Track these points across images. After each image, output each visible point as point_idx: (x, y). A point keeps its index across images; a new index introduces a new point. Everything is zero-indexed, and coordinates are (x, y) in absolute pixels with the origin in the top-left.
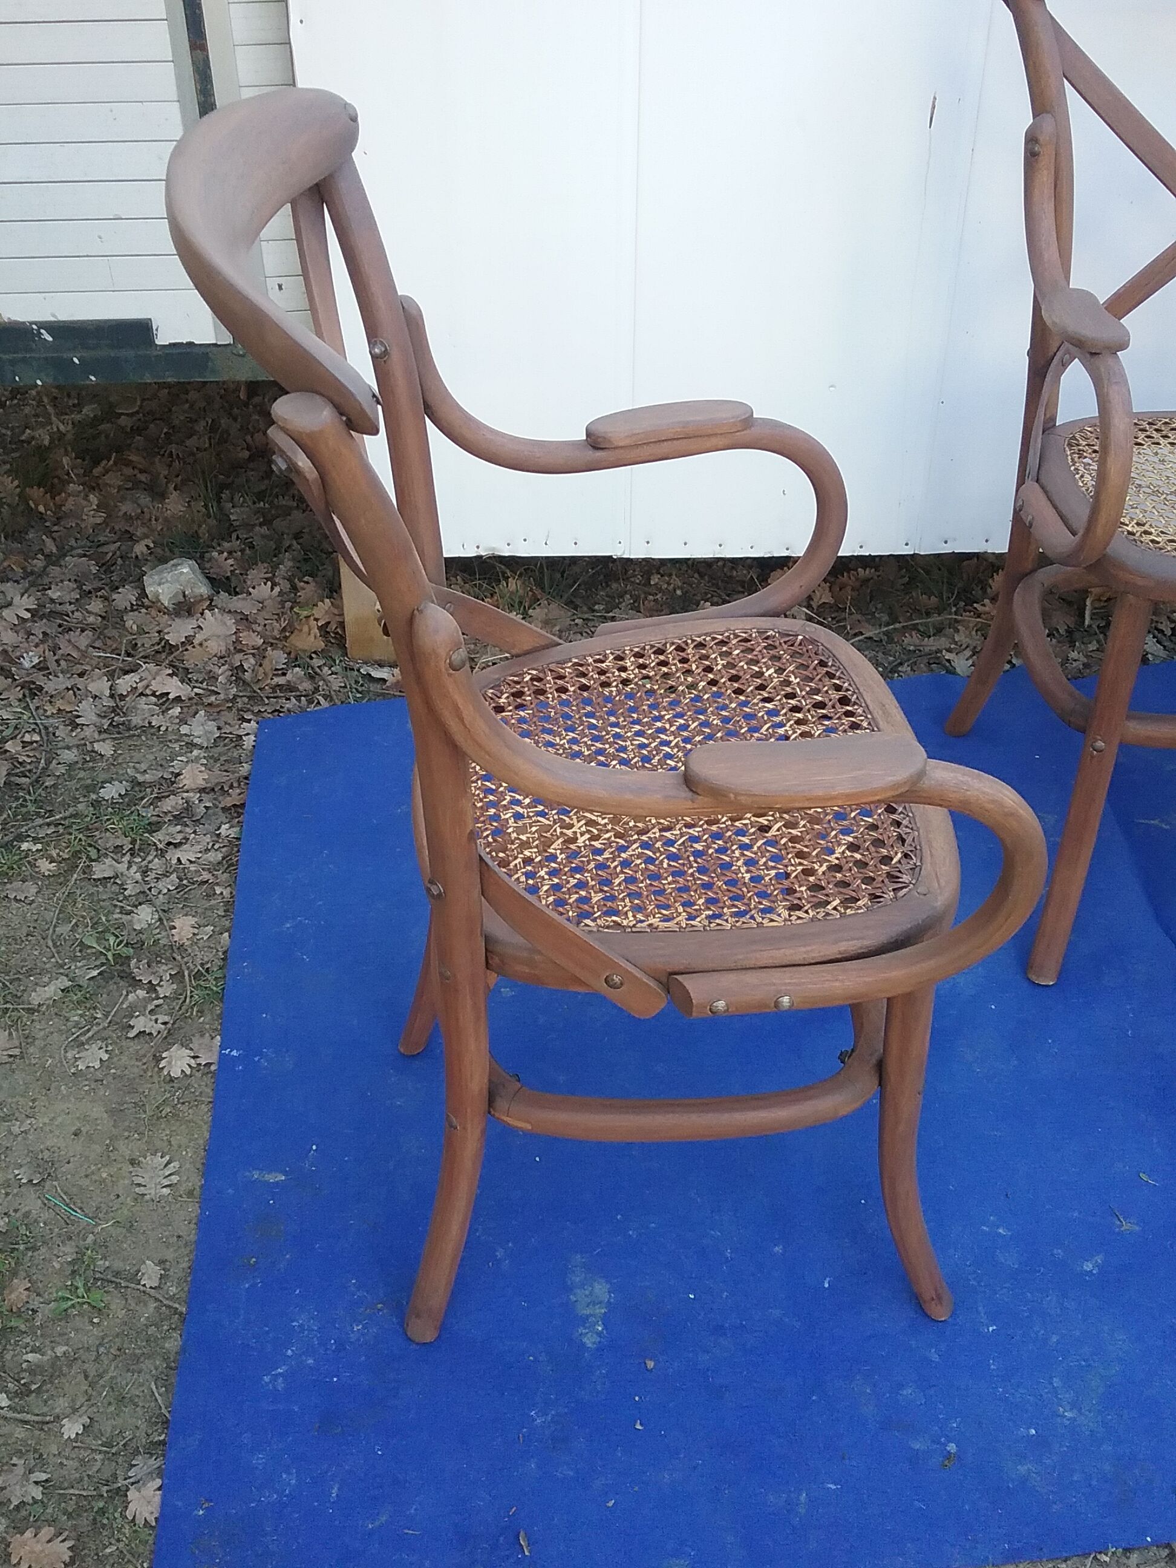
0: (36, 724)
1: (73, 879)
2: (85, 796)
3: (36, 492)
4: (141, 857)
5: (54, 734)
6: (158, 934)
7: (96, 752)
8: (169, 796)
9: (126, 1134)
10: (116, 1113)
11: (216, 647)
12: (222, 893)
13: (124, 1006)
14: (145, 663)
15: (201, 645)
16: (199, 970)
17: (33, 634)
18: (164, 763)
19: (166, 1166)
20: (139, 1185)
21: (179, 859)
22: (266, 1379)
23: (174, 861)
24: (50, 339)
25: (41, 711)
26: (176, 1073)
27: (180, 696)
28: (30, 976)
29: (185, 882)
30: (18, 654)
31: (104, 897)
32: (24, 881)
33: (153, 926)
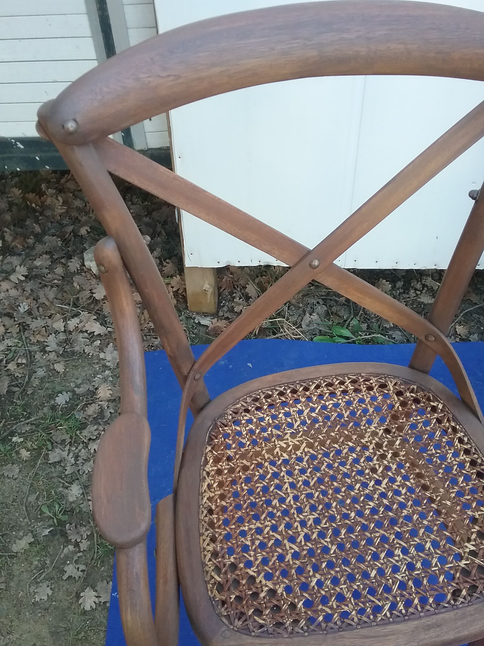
0: (25, 350)
1: (39, 463)
2: (47, 402)
3: (31, 196)
4: (75, 446)
5: (34, 357)
6: (82, 504)
7: (56, 370)
8: (92, 403)
10: (55, 634)
13: (62, 557)
14: (82, 311)
17: (26, 291)
18: (90, 378)
21: (95, 449)
23: (92, 451)
24: (22, 147)
25: (28, 341)
26: (88, 608)
27: (100, 334)
28: (13, 531)
30: (17, 304)
31: (55, 475)
32: (13, 464)
33: (80, 499)
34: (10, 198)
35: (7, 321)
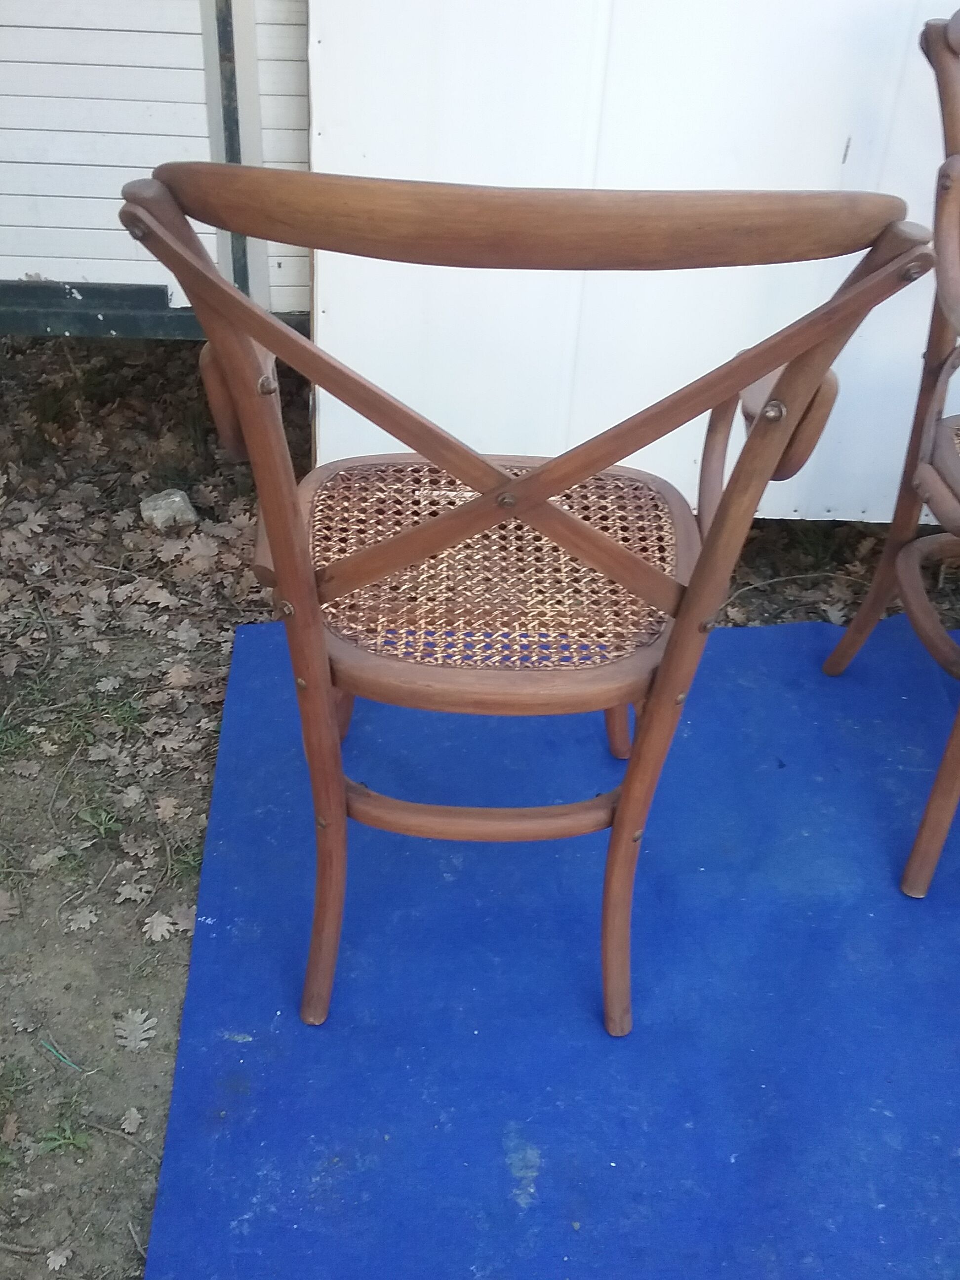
0: (43, 623)
1: (72, 760)
2: (84, 688)
3: (51, 427)
4: (131, 743)
5: (59, 633)
6: (144, 812)
7: (95, 650)
8: (157, 691)
9: (111, 990)
10: (102, 971)
11: (200, 565)
12: (200, 779)
13: (113, 875)
14: (139, 576)
15: (188, 563)
16: (179, 846)
17: (44, 547)
18: (153, 662)
19: (145, 1021)
20: (121, 1037)
21: (164, 747)
22: (234, 1224)
23: (160, 749)
24: (80, 297)
25: (48, 613)
26: (157, 937)
27: (168, 606)
28: (31, 844)
29: (168, 767)
30: (30, 563)
31: (98, 777)
32: (29, 760)
33: (140, 805)
34: (17, 425)
35: (15, 586)
